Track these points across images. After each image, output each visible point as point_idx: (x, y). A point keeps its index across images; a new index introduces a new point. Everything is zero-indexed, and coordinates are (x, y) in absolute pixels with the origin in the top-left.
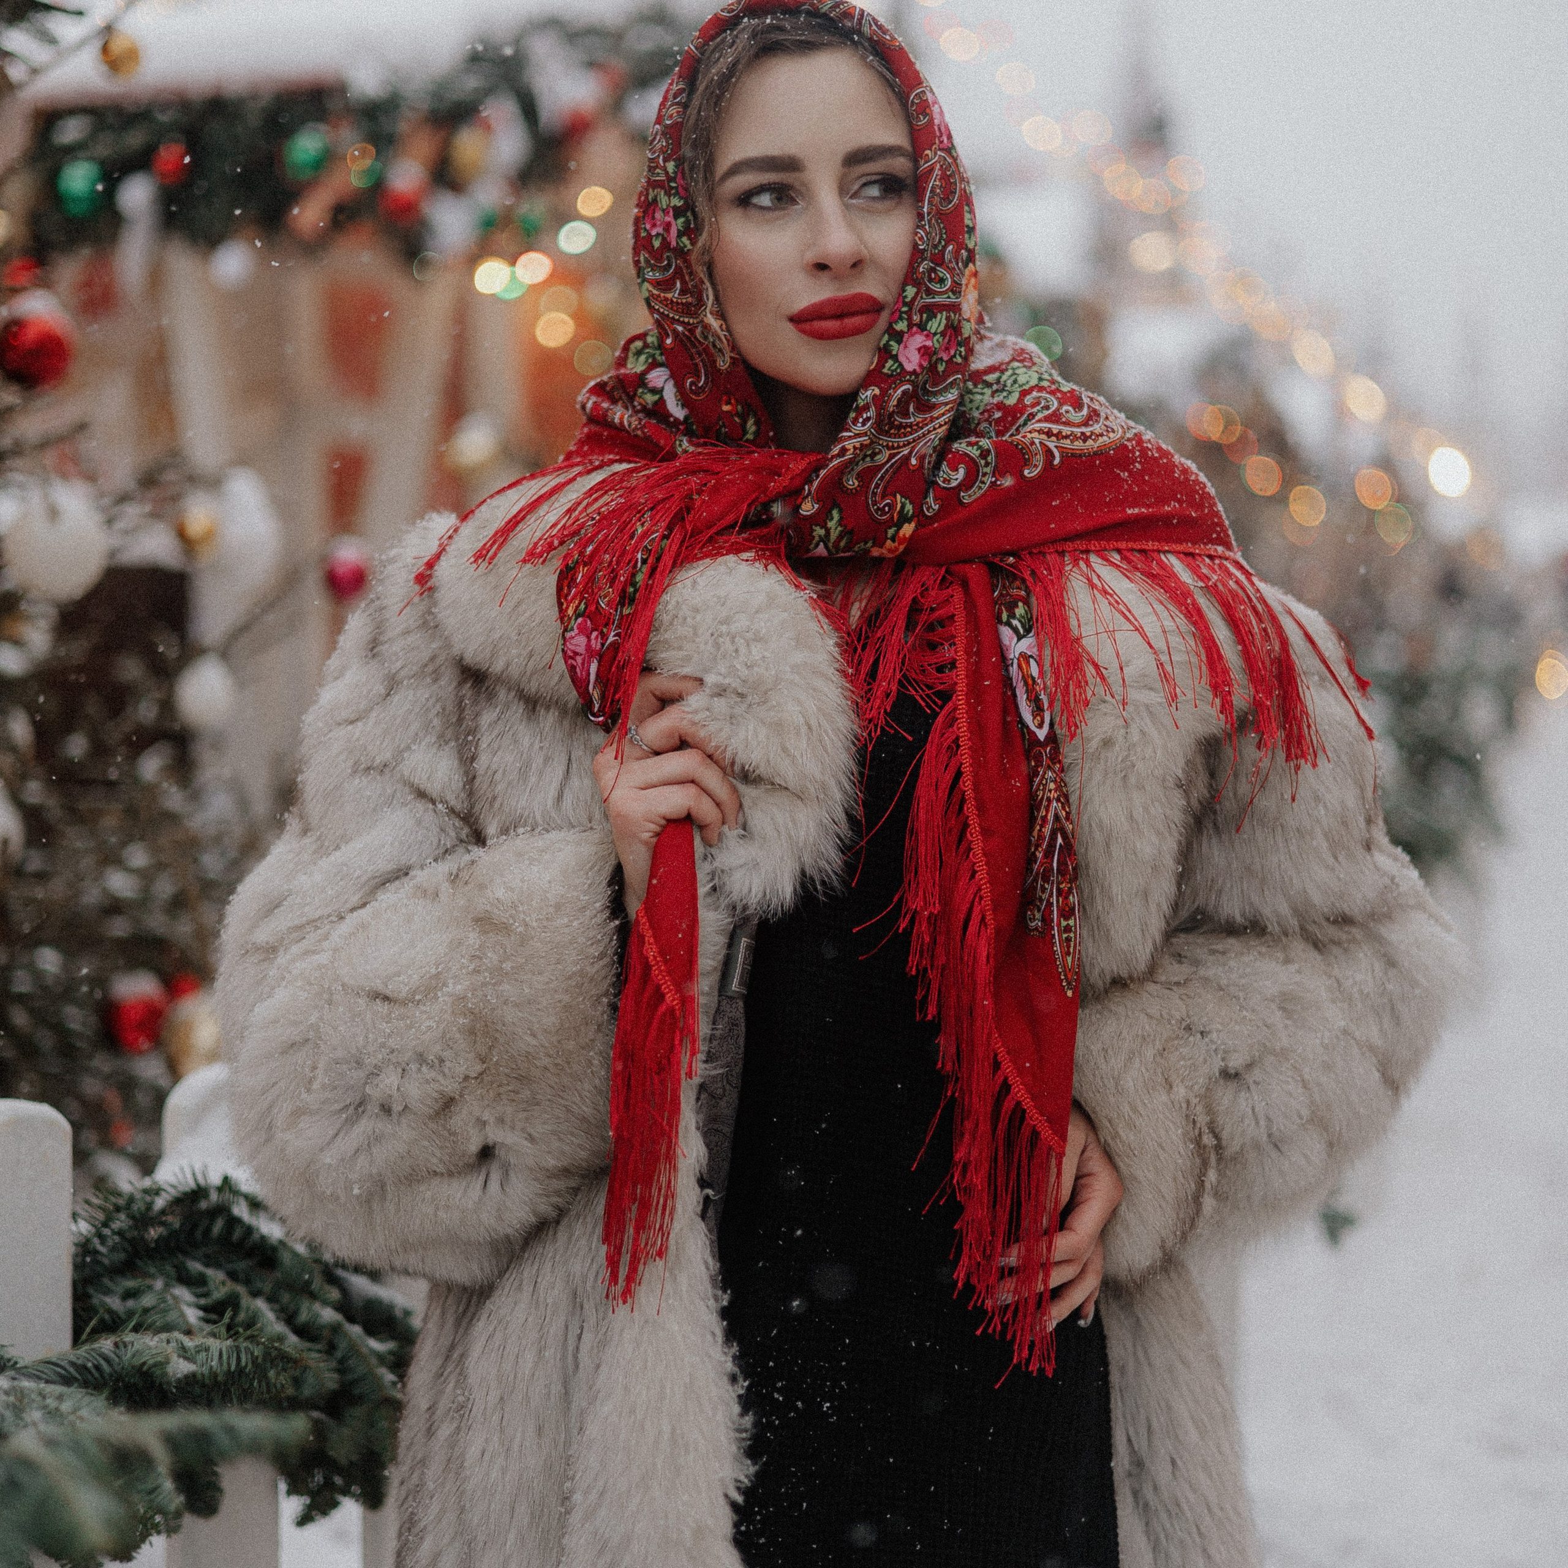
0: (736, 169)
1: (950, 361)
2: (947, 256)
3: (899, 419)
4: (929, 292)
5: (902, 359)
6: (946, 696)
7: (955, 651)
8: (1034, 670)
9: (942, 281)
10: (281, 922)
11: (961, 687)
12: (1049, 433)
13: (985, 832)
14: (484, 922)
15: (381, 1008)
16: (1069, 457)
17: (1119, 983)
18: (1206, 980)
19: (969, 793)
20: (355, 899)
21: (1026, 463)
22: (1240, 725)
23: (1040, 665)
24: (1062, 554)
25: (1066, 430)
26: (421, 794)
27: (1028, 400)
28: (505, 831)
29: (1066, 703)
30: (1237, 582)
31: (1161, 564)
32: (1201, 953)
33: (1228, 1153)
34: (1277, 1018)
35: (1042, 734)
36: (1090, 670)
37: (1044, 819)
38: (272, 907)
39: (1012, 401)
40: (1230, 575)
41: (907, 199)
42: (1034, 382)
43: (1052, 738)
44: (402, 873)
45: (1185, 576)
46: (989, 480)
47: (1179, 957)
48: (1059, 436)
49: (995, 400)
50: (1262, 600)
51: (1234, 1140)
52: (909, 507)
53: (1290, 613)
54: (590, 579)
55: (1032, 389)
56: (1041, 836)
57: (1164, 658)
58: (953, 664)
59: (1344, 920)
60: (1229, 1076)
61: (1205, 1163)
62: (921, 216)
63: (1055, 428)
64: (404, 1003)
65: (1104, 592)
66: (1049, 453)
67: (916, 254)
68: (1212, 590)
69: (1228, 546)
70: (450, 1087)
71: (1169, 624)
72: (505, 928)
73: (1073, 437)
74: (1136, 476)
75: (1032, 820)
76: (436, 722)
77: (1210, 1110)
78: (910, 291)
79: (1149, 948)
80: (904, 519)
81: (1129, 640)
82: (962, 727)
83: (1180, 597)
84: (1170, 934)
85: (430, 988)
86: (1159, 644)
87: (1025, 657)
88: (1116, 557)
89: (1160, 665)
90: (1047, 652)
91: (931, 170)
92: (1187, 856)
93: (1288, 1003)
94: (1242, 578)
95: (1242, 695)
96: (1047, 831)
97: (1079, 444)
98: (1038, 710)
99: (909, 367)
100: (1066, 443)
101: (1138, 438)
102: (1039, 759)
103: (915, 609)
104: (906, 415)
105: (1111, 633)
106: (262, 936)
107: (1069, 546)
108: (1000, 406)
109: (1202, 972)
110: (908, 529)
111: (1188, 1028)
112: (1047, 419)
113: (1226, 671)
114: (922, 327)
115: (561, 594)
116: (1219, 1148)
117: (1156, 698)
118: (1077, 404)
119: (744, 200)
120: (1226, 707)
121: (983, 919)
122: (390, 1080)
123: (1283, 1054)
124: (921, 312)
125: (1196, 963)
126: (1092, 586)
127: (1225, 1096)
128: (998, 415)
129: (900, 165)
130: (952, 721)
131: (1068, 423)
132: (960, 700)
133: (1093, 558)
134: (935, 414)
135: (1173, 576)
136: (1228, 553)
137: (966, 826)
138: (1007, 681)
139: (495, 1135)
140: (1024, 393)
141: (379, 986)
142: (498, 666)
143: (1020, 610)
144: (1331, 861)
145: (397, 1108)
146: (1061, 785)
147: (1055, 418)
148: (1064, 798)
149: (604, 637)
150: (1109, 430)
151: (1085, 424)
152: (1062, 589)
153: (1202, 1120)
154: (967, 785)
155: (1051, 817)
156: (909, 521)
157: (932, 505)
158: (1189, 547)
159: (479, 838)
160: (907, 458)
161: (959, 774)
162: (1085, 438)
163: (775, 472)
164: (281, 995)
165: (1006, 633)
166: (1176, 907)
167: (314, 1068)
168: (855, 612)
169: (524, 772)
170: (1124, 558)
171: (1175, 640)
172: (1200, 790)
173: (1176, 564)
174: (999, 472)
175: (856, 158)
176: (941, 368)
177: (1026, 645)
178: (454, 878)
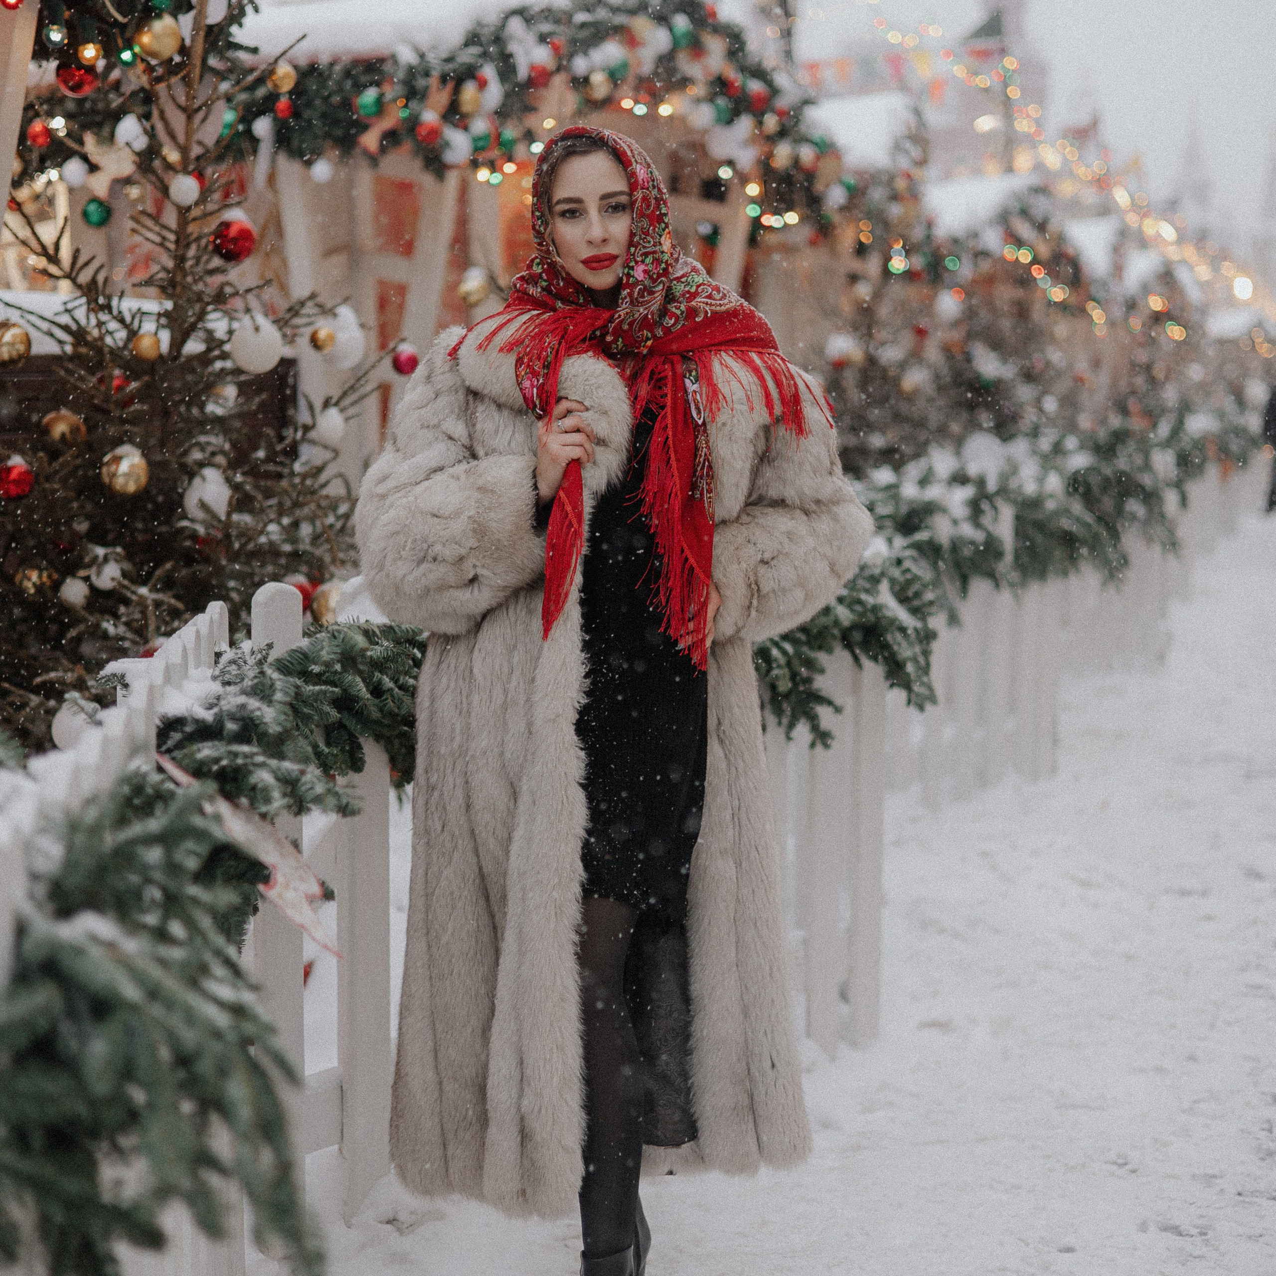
0: (559, 202)
1: (658, 273)
2: (651, 232)
3: (641, 300)
4: (644, 247)
5: (636, 275)
6: (663, 407)
7: (668, 389)
8: (698, 397)
9: (649, 242)
10: (390, 484)
11: (669, 404)
12: (707, 304)
13: (677, 460)
14: (482, 489)
15: (436, 520)
16: (714, 313)
17: (724, 522)
18: (757, 524)
19: (671, 446)
20: (421, 478)
21: (697, 315)
22: (777, 421)
23: (701, 397)
24: (710, 351)
25: (713, 302)
26: (450, 438)
27: (700, 290)
28: (486, 454)
29: (711, 409)
30: (779, 364)
31: (749, 357)
32: (758, 514)
33: (762, 593)
34: (786, 541)
35: (700, 422)
36: (721, 397)
37: (701, 456)
38: (385, 478)
39: (693, 290)
40: (776, 361)
41: (628, 211)
42: (701, 281)
43: (704, 423)
44: (441, 469)
45: (758, 361)
46: (682, 322)
47: (748, 514)
48: (711, 305)
49: (687, 289)
50: (788, 370)
51: (766, 587)
52: (649, 335)
53: (801, 377)
54: (530, 360)
55: (700, 285)
56: (699, 462)
57: (749, 393)
58: (666, 395)
59: (818, 502)
60: (764, 562)
61: (752, 595)
62: (633, 219)
63: (709, 301)
64: (446, 518)
65: (727, 367)
66: (706, 312)
67: (632, 235)
68: (769, 368)
69: (776, 349)
70: (463, 551)
71: (751, 380)
72: (492, 492)
73: (716, 305)
74: (740, 321)
75: (696, 456)
76: (456, 410)
77: (756, 574)
78: (632, 250)
79: (738, 508)
80: (648, 339)
81: (735, 384)
82: (669, 421)
83: (756, 370)
84: (747, 504)
85: (457, 514)
86: (747, 387)
87: (695, 392)
88: (731, 353)
89: (747, 395)
90: (704, 389)
91: (637, 199)
92: (755, 473)
93: (789, 535)
94: (781, 362)
95: (778, 409)
96: (702, 460)
97: (718, 308)
98: (699, 413)
99: (640, 279)
100: (713, 308)
101: (741, 305)
102: (699, 431)
103: (652, 373)
104: (643, 297)
105: (728, 382)
106: (381, 489)
107: (714, 348)
108: (688, 292)
109: (756, 520)
110: (649, 343)
111: (749, 542)
112: (707, 297)
113: (772, 400)
114: (643, 262)
115: (517, 367)
116: (759, 590)
117: (745, 408)
118: (718, 291)
119: (563, 214)
120: (771, 414)
121: (676, 494)
122: (438, 548)
123: (787, 555)
124: (641, 255)
125: (754, 517)
126: (722, 364)
127: (762, 570)
128: (688, 296)
129: (624, 199)
130: (665, 417)
131: (714, 299)
132: (668, 410)
133: (723, 353)
134: (656, 295)
135: (753, 361)
136: (777, 352)
137: (670, 458)
138: (687, 402)
139: (480, 571)
140: (698, 286)
141: (435, 511)
142: (486, 392)
143: (694, 373)
144: (812, 475)
145: (439, 558)
146: (707, 442)
147: (710, 297)
148: (708, 447)
149: (538, 381)
150: (730, 302)
151: (721, 300)
152: (711, 365)
153: (752, 578)
154: (670, 442)
155: (703, 454)
156: (649, 339)
157: (660, 333)
158: (760, 350)
159: (474, 456)
160: (647, 314)
161: (668, 438)
162: (721, 305)
163: (596, 318)
164: (392, 512)
165: (687, 381)
166: (750, 495)
167: (406, 542)
168: (628, 372)
169: (496, 432)
170: (734, 353)
171: (754, 387)
172: (761, 445)
173: (754, 356)
174: (686, 319)
175: (604, 197)
176: (655, 276)
177: (695, 387)
178: (467, 472)
